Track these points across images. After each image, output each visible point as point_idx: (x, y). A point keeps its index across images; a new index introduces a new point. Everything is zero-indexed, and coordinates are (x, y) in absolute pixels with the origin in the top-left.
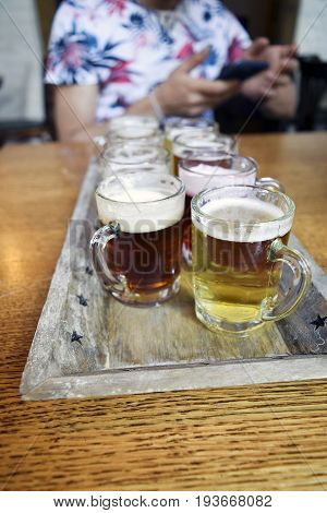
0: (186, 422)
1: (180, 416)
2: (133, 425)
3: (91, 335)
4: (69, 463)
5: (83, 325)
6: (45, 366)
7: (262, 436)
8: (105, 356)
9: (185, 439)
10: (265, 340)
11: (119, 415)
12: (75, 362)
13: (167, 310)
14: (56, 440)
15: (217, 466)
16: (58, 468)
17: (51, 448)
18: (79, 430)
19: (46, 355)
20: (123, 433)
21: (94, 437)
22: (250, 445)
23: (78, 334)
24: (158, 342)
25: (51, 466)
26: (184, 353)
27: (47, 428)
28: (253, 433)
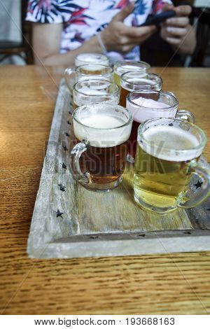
0: (129, 271)
1: (125, 266)
2: (96, 272)
3: (68, 211)
4: (58, 295)
5: (63, 205)
6: (42, 235)
7: (176, 281)
8: (77, 225)
9: (129, 282)
10: (177, 218)
11: (87, 265)
12: (60, 231)
13: (115, 194)
14: (49, 280)
15: (149, 300)
16: (51, 299)
17: (46, 285)
18: (63, 274)
19: (42, 227)
20: (90, 277)
21: (72, 279)
22: (168, 287)
23: (61, 211)
24: (110, 217)
25: (47, 297)
26: (127, 225)
27: (43, 272)
28: (170, 280)
